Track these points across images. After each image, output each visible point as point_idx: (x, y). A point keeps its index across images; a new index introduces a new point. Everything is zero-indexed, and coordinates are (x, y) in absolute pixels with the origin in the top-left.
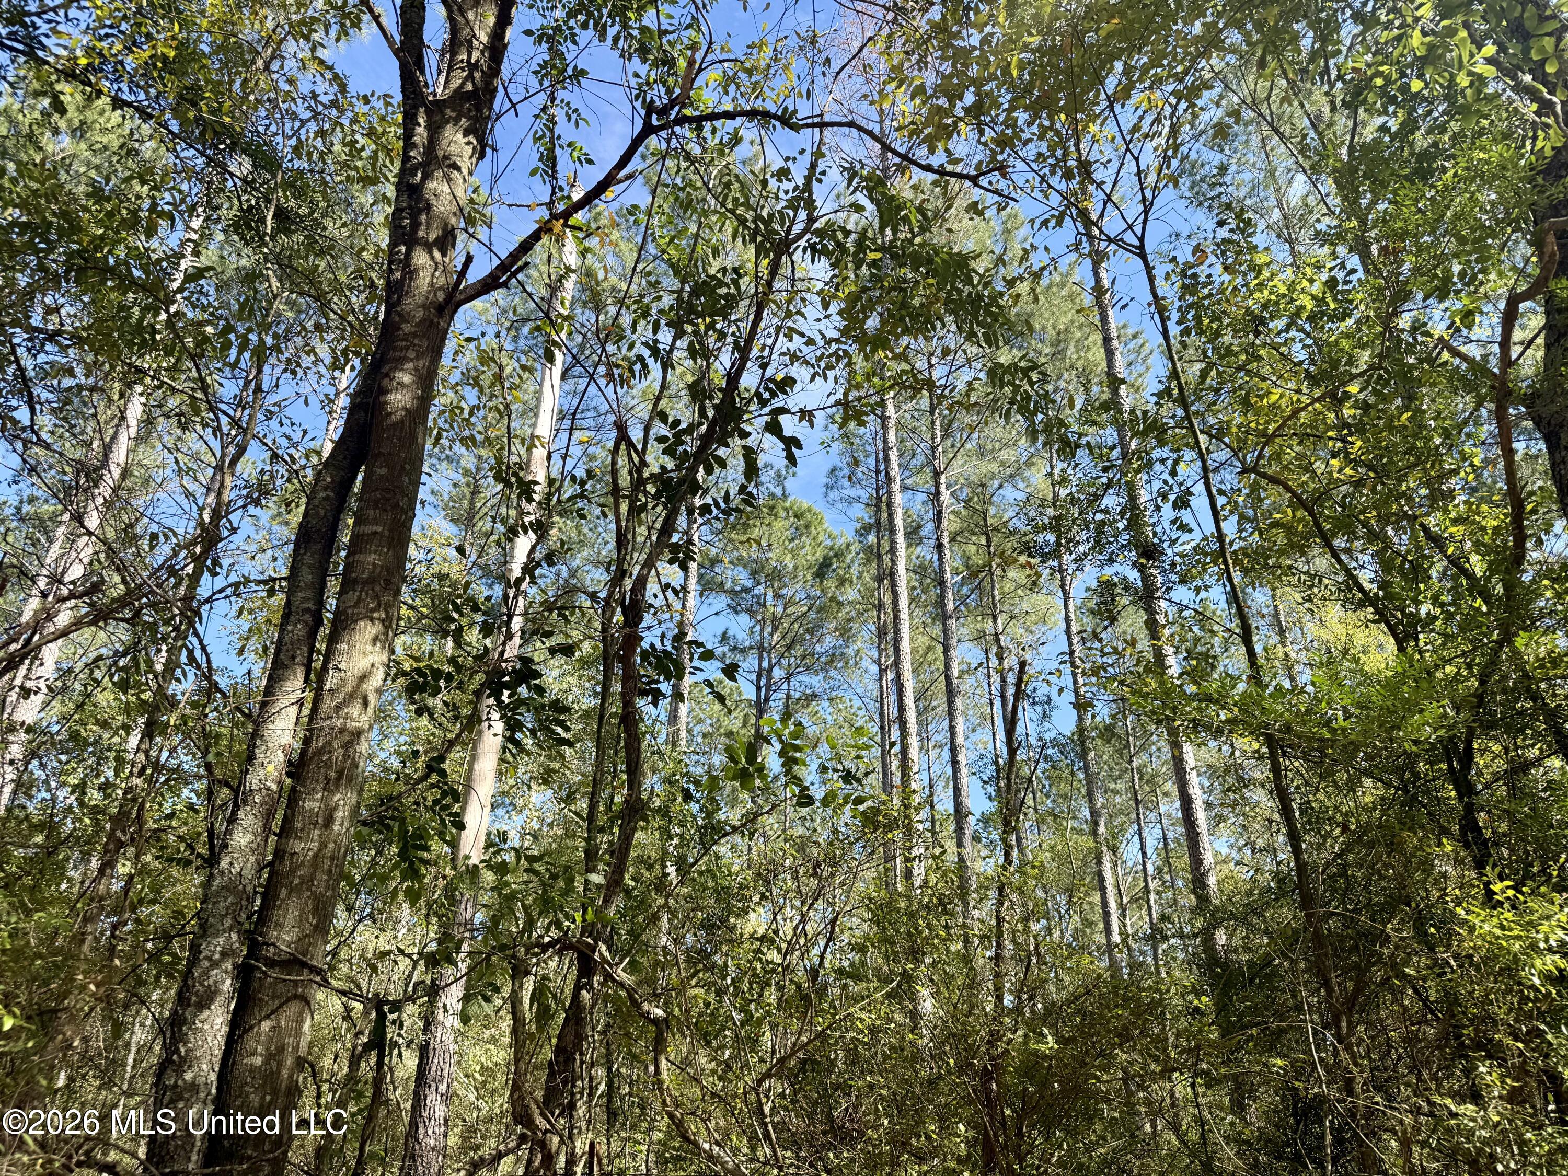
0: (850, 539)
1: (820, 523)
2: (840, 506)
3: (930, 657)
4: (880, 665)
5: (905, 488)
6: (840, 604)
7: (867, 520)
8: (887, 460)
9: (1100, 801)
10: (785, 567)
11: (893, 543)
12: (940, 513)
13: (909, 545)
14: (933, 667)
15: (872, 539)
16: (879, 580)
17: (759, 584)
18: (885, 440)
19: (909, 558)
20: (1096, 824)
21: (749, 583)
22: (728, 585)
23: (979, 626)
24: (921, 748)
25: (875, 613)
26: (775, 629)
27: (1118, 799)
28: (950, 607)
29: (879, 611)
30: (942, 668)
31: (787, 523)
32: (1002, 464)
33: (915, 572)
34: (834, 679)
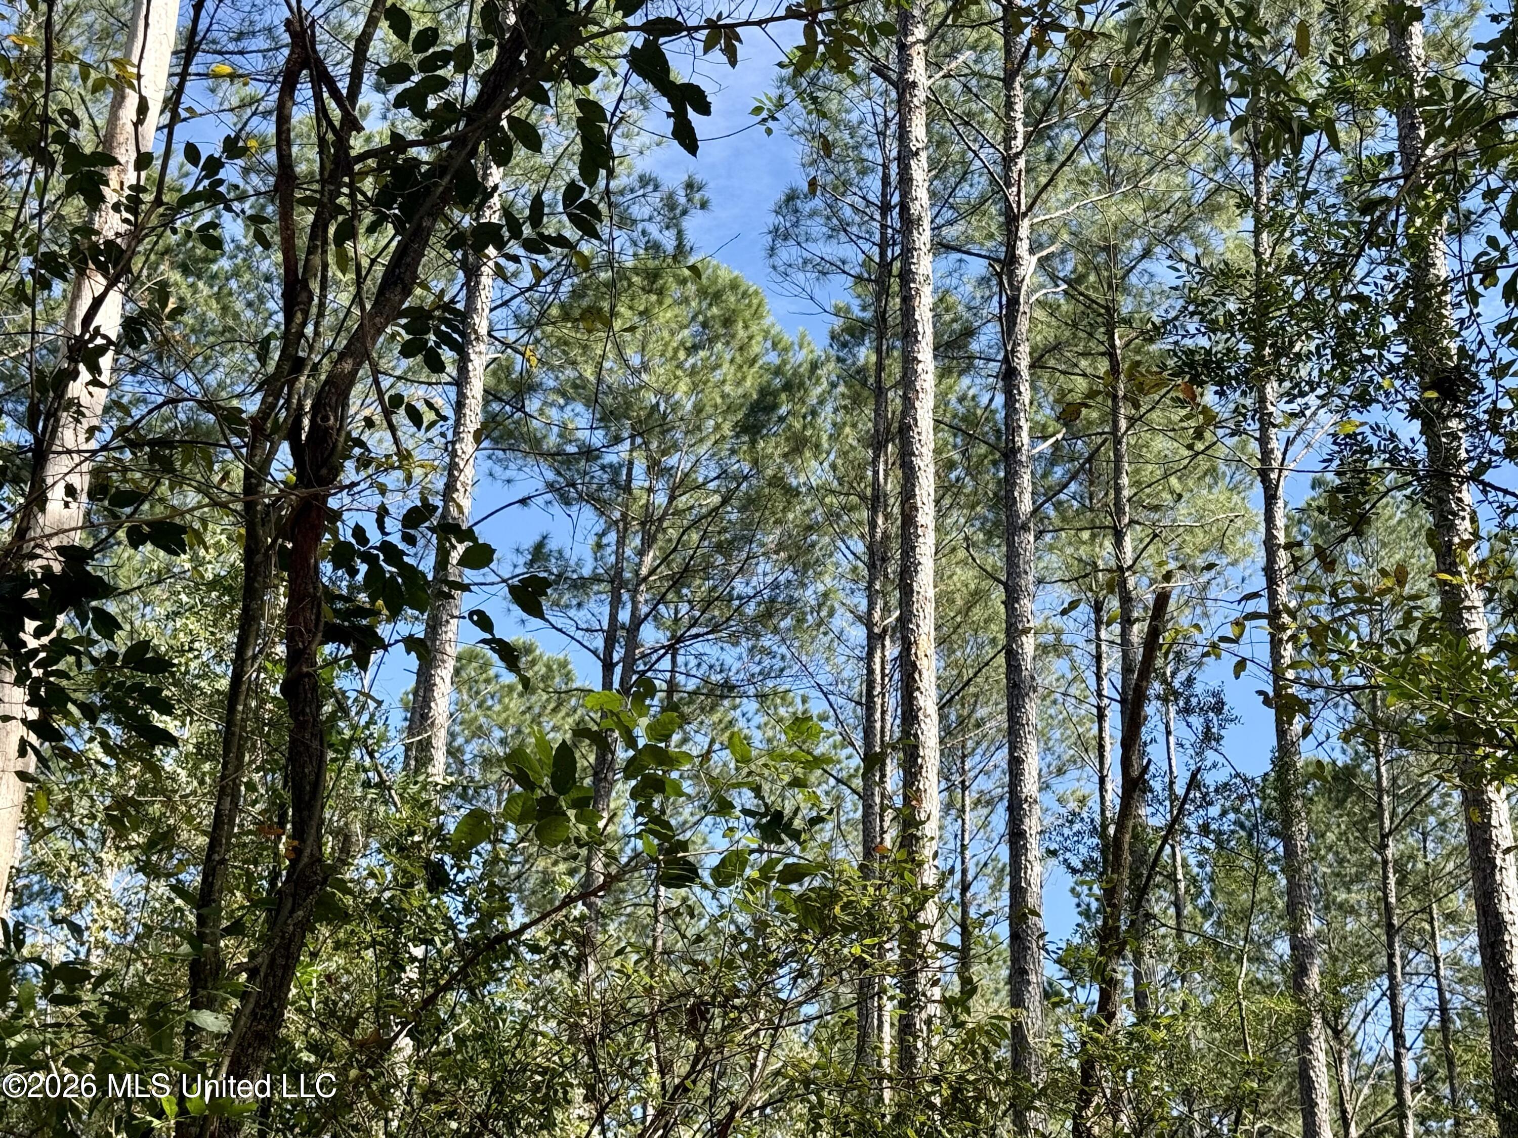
0: (819, 352)
1: (757, 314)
2: (801, 277)
3: (977, 613)
4: (869, 625)
5: (941, 247)
6: (792, 493)
7: (857, 312)
8: (906, 180)
9: (1313, 926)
10: (676, 406)
11: (909, 361)
12: (1013, 302)
13: (943, 373)
14: (983, 637)
15: (865, 354)
16: (877, 443)
17: (617, 440)
18: (903, 135)
19: (941, 400)
20: (1302, 971)
21: (598, 438)
22: (552, 441)
23: (1083, 552)
24: (948, 807)
25: (865, 514)
26: (648, 541)
27: (1351, 925)
28: (1026, 505)
29: (874, 510)
30: (1002, 638)
31: (686, 313)
32: (1153, 205)
33: (955, 430)
34: (771, 654)
